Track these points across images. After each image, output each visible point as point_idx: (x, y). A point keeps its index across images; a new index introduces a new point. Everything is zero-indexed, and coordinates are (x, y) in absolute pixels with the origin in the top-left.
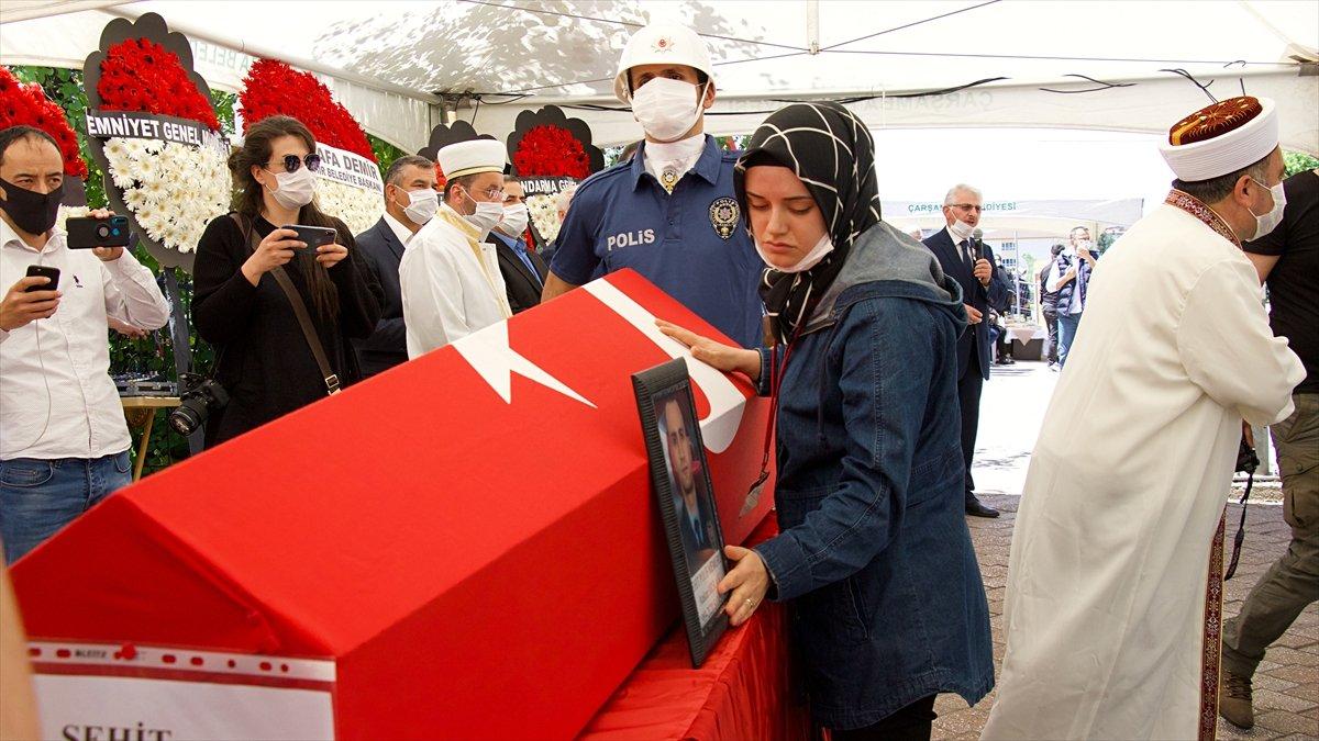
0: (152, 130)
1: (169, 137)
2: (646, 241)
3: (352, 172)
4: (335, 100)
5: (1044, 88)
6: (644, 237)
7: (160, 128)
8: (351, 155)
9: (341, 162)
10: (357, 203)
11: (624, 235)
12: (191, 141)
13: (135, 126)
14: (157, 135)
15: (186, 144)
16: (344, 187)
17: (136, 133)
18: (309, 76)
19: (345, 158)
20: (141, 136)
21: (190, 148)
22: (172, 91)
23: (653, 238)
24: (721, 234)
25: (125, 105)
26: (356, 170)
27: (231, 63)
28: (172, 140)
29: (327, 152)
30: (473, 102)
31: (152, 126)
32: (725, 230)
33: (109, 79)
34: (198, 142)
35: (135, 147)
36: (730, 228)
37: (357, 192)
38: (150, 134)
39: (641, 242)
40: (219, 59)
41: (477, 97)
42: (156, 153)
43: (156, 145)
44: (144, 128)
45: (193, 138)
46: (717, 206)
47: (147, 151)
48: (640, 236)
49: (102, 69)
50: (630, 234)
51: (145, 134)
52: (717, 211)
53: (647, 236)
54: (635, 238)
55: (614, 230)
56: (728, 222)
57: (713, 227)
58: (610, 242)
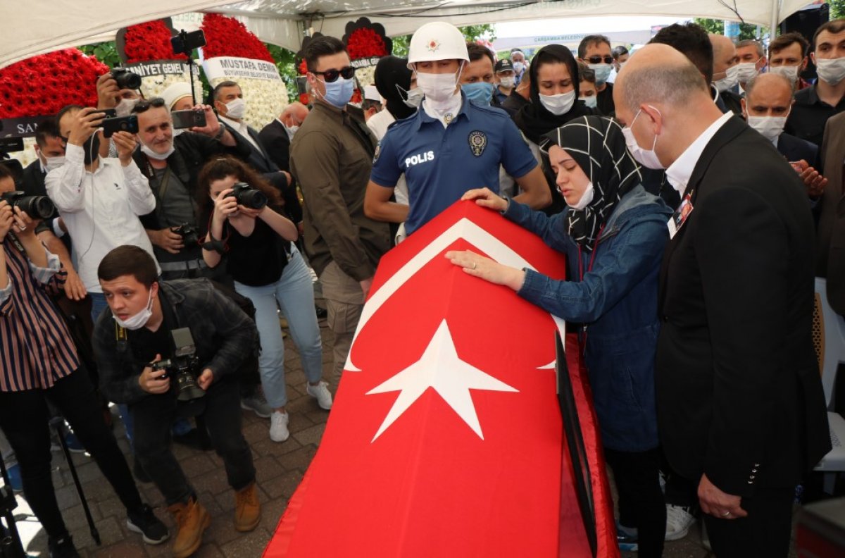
0: (157, 70)
1: (166, 72)
2: (429, 158)
3: (263, 72)
4: (248, 30)
6: (428, 156)
7: (161, 68)
8: (262, 62)
9: (257, 66)
10: (268, 89)
11: (415, 157)
12: (178, 72)
13: (147, 69)
14: (160, 72)
15: (175, 74)
16: (260, 81)
17: (149, 73)
18: (233, 19)
19: (259, 64)
20: (151, 75)
21: (178, 76)
22: (163, 44)
23: (433, 156)
24: (475, 153)
25: (141, 58)
26: (265, 70)
27: (192, 18)
28: (168, 73)
29: (249, 63)
30: (320, 17)
31: (156, 67)
32: (477, 150)
33: (130, 44)
34: (181, 71)
35: (149, 81)
36: (481, 150)
37: (267, 82)
38: (156, 73)
39: (426, 160)
40: (186, 18)
41: (322, 15)
42: (161, 83)
43: (160, 79)
44: (153, 69)
45: (179, 70)
46: (473, 135)
47: (156, 82)
48: (426, 156)
49: (126, 39)
50: (419, 156)
51: (154, 73)
52: (473, 138)
53: (430, 156)
54: (422, 158)
55: (409, 155)
56: (480, 146)
57: (470, 148)
58: (408, 161)
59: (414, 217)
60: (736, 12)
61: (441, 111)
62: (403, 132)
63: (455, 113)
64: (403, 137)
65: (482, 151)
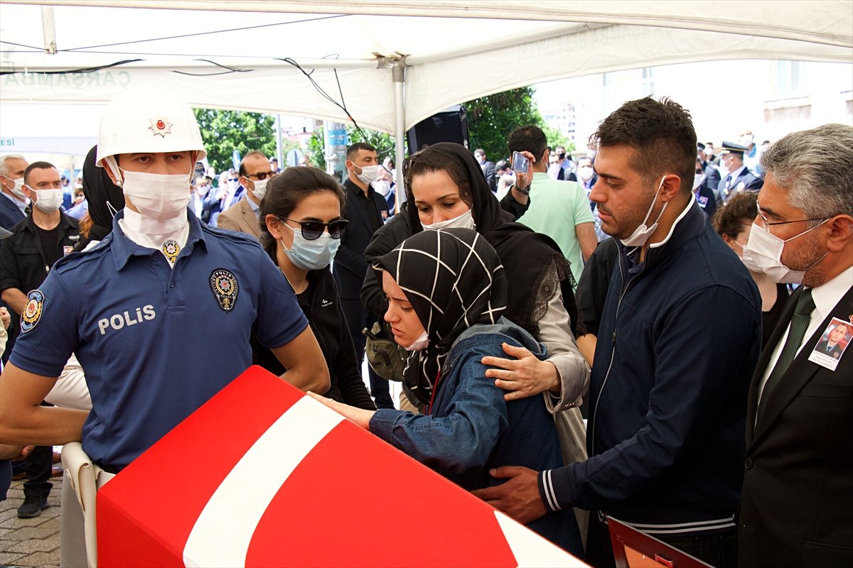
2: (146, 317)
5: (177, 70)
6: (143, 314)
11: (119, 316)
23: (153, 313)
24: (224, 305)
32: (226, 300)
36: (231, 300)
39: (141, 320)
46: (217, 276)
48: (139, 314)
50: (126, 314)
52: (217, 280)
53: (149, 312)
54: (133, 317)
55: (105, 313)
56: (229, 293)
57: (216, 297)
58: (103, 324)
59: (117, 426)
60: (345, 110)
61: (158, 237)
62: (89, 274)
63: (182, 240)
64: (91, 280)
65: (235, 302)
